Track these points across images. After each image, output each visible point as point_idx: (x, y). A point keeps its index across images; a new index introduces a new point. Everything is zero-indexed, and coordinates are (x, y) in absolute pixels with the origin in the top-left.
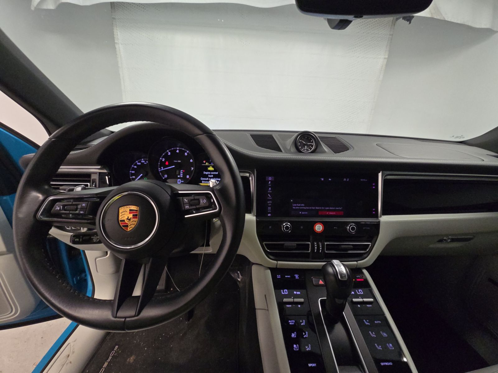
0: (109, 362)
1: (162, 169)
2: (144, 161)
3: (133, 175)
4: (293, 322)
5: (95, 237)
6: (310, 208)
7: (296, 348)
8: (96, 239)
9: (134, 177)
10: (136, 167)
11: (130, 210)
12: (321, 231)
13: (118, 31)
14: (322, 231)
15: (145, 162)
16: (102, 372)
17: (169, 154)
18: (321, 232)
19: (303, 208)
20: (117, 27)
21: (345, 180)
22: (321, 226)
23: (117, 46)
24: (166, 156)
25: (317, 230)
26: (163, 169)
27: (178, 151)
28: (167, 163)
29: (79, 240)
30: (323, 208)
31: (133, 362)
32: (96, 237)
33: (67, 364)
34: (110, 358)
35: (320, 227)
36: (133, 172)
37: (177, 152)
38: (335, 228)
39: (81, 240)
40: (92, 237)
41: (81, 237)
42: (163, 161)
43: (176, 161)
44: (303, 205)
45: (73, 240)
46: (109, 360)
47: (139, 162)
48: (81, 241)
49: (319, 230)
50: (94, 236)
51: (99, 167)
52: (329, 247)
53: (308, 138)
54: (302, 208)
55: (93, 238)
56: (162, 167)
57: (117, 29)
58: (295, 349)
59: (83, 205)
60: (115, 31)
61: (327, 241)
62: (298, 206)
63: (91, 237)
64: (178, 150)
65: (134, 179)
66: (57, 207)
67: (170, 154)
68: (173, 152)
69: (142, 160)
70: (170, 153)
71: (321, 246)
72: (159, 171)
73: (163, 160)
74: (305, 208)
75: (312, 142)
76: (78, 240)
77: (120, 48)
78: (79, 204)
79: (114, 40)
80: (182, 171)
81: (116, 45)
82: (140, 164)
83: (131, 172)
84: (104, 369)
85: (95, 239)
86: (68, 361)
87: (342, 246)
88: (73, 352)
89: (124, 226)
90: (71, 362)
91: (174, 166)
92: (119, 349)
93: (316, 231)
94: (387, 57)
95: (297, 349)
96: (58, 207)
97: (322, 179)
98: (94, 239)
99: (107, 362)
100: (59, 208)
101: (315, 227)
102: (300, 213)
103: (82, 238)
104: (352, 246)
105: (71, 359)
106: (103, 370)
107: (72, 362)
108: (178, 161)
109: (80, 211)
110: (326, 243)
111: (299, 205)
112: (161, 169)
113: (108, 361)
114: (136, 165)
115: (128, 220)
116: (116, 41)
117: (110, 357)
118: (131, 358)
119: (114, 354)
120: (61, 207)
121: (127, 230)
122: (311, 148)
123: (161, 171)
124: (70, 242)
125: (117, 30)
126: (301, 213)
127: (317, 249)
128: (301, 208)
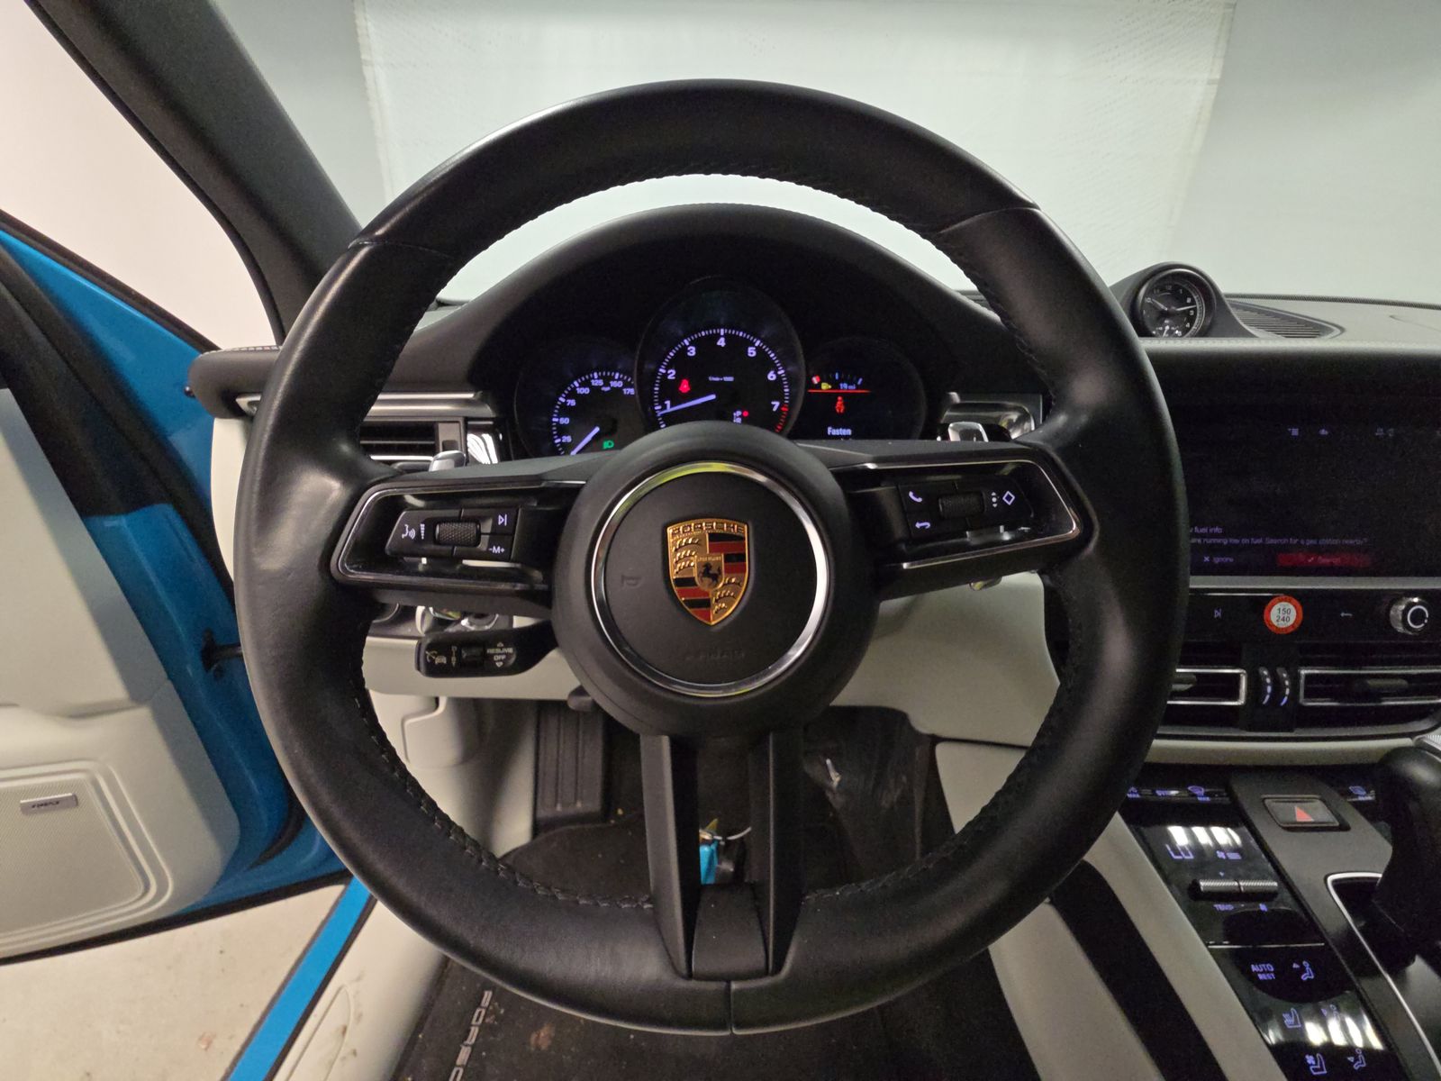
0: (473, 1047)
1: (669, 409)
2: (601, 383)
3: (563, 430)
4: (1269, 972)
5: (498, 651)
6: (1245, 541)
7: (1319, 1067)
8: (503, 657)
9: (567, 439)
10: (572, 402)
11: (713, 537)
12: (1293, 626)
13: (369, 24)
14: (1297, 626)
15: (606, 384)
16: (456, 1076)
17: (692, 351)
18: (1291, 630)
19: (1219, 541)
20: (365, 11)
21: (1380, 432)
22: (1291, 607)
23: (367, 72)
24: (681, 361)
25: (1276, 624)
26: (672, 406)
27: (721, 342)
28: (685, 387)
29: (449, 661)
30: (1296, 541)
31: (550, 1047)
32: (501, 648)
33: (344, 1058)
34: (474, 1031)
35: (1288, 612)
36: (565, 421)
37: (718, 344)
38: (1343, 614)
39: (454, 659)
40: (490, 651)
41: (454, 649)
42: (670, 377)
43: (717, 379)
44: (1217, 530)
45: (428, 660)
46: (472, 1039)
47: (582, 385)
48: (454, 663)
49: (1282, 625)
50: (496, 647)
51: (470, 396)
52: (1316, 686)
53: (1176, 288)
54: (1215, 540)
55: (495, 654)
56: (668, 403)
57: (368, 16)
58: (1316, 1070)
59: (500, 523)
60: (360, 21)
61: (1308, 664)
62: (1202, 536)
63: (485, 651)
64: (722, 339)
65: (567, 448)
66: (407, 526)
67: (694, 354)
68: (706, 345)
69: (593, 378)
70: (694, 348)
71: (1287, 683)
72: (659, 414)
73: (672, 374)
74: (1225, 542)
75: (1193, 303)
76: (444, 660)
77: (379, 76)
78: (484, 518)
79: (359, 54)
80: (739, 413)
81: (364, 67)
82: (586, 391)
83: (558, 423)
84: (461, 1071)
85: (499, 657)
86: (344, 1051)
87: (1371, 682)
88: (359, 1017)
89: (692, 604)
90: (355, 1053)
91: (713, 397)
92: (496, 1004)
93: (1273, 630)
94: (1217, 76)
95: (1322, 1069)
96: (410, 530)
97: (1295, 432)
98: (497, 658)
99: (467, 1045)
100: (413, 534)
101: (1270, 611)
102: (1207, 559)
103: (459, 655)
104: (1404, 683)
105: (352, 1040)
106: (458, 1072)
107: (358, 1052)
108: (722, 377)
109: (490, 545)
110: (1304, 672)
111: (1204, 530)
112: (664, 407)
113: (468, 1042)
114: (573, 394)
115: (707, 580)
116: (364, 57)
117: (473, 1029)
118: (542, 1034)
119: (484, 1020)
120: (423, 526)
121: (709, 620)
122: (1188, 325)
123: (663, 416)
124: (419, 669)
125: (366, 19)
126: (1211, 559)
127: (1271, 695)
128: (1209, 541)
